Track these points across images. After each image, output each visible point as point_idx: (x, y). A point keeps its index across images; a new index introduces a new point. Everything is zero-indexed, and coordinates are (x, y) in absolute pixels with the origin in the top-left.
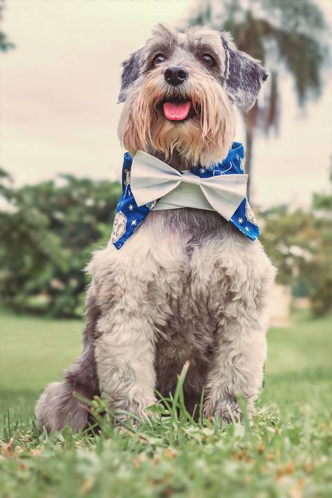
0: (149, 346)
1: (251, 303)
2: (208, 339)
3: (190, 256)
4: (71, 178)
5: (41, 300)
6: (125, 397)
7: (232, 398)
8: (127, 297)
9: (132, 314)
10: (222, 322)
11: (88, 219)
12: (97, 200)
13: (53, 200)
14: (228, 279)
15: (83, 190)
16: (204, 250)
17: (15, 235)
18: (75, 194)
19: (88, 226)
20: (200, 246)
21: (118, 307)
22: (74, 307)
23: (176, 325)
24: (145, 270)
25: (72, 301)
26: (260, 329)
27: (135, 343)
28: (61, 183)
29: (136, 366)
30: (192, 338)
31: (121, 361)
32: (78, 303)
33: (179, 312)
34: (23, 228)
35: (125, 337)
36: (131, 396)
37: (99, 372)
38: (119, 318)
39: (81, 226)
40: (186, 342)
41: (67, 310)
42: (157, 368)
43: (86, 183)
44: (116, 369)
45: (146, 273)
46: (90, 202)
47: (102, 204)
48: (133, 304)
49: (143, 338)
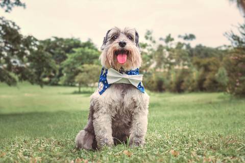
0: (110, 122)
1: (142, 108)
2: (129, 120)
3: (123, 97)
4: (56, 38)
5: (47, 79)
6: (104, 137)
7: (137, 136)
8: (103, 108)
9: (105, 113)
10: (133, 114)
11: (62, 52)
12: (65, 45)
13: (50, 45)
14: (135, 102)
15: (60, 42)
16: (128, 94)
17: (40, 60)
18: (58, 43)
19: (62, 54)
20: (126, 93)
21: (100, 111)
22: (57, 82)
23: (118, 117)
24: (109, 101)
25: (57, 80)
26: (145, 115)
27: (106, 121)
28: (53, 39)
29: (106, 128)
30: (123, 120)
31: (102, 127)
32: (59, 80)
33: (119, 113)
34: (43, 58)
35: (103, 120)
36: (105, 137)
37: (95, 130)
38: (100, 114)
39: (60, 54)
40: (121, 121)
41: (55, 83)
42: (112, 128)
43: (61, 40)
44: (100, 129)
45: (109, 102)
46: (63, 46)
47: (67, 47)
48: (105, 110)
49: (108, 120)
